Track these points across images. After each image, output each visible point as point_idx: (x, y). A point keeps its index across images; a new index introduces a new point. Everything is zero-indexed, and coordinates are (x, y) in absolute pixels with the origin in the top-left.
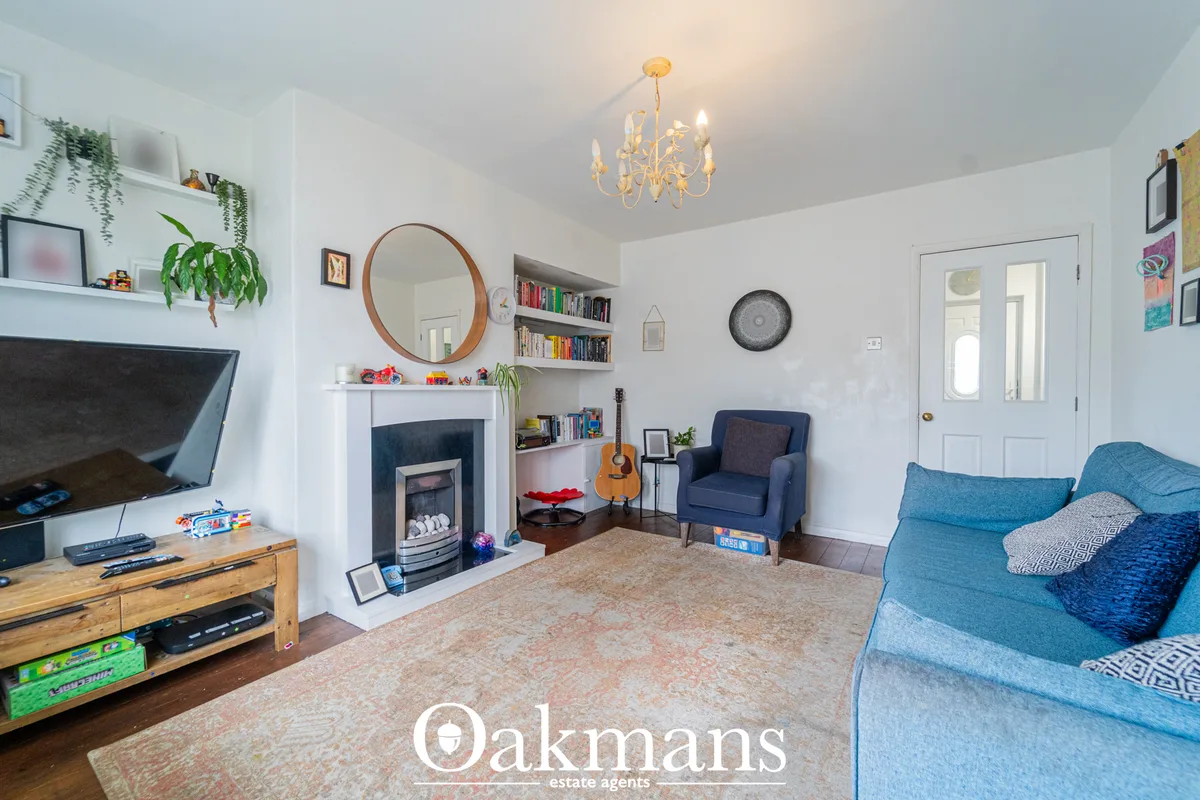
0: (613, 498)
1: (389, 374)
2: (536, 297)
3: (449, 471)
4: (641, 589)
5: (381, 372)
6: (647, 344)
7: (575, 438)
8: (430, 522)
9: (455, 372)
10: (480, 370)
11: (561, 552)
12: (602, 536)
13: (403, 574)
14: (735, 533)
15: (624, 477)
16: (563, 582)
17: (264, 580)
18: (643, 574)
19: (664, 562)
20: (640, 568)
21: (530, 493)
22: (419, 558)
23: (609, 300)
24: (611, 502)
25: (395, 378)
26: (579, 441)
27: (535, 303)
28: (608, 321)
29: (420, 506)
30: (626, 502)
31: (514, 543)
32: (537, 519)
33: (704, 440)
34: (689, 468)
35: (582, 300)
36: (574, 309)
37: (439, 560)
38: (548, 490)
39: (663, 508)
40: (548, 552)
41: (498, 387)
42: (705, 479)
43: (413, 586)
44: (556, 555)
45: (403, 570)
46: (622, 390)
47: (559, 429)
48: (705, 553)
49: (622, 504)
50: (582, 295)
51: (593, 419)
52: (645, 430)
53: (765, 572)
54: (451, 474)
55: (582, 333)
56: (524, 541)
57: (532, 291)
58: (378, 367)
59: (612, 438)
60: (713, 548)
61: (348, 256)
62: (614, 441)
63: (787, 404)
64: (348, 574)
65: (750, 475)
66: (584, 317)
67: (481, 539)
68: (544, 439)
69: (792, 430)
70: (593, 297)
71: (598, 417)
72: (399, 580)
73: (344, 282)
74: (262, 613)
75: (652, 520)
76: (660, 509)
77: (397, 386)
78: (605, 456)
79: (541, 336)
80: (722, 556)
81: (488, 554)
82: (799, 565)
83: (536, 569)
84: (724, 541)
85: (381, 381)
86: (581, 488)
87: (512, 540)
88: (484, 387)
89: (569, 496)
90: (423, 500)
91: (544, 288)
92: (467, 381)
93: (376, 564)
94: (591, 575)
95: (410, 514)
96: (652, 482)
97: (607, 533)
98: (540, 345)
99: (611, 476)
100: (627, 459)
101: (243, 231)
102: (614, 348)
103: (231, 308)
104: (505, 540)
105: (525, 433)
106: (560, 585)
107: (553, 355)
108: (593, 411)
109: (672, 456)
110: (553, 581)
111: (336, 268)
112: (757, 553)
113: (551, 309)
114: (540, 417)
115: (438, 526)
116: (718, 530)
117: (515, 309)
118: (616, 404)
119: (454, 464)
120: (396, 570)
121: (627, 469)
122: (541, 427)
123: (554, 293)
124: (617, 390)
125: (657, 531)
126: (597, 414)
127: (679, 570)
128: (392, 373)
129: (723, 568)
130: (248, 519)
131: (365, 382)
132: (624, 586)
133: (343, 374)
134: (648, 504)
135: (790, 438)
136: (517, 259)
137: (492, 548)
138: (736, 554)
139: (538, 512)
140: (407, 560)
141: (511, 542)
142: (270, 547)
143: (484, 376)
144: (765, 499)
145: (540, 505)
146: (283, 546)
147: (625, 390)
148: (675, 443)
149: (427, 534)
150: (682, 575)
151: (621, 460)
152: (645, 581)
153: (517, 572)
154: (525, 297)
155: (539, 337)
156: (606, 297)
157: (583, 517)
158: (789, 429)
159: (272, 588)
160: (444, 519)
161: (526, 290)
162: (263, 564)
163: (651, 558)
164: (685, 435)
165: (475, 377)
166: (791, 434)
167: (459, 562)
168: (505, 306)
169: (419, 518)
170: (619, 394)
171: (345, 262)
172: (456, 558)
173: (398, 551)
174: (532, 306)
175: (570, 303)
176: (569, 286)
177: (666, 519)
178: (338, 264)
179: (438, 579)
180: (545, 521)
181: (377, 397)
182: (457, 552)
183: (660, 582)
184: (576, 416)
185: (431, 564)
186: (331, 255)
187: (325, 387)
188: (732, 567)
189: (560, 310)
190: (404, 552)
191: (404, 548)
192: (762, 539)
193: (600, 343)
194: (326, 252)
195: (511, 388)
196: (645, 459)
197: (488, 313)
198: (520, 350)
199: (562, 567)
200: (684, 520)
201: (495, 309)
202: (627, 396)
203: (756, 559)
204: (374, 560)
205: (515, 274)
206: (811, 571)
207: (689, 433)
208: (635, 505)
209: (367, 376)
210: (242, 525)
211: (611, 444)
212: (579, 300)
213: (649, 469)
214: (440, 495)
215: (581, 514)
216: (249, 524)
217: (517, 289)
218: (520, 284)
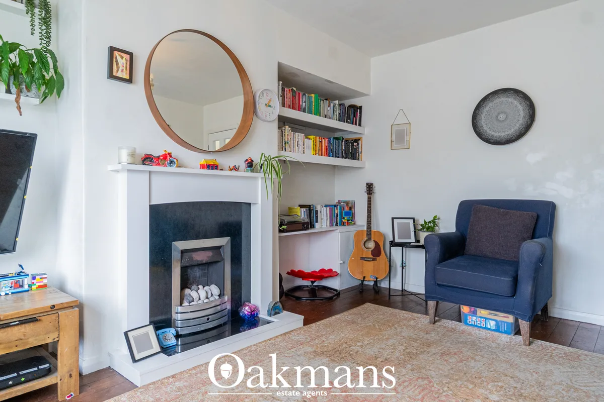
0: (364, 277)
1: (166, 159)
2: (297, 102)
3: (219, 247)
4: (393, 362)
5: (159, 157)
6: (394, 143)
7: (331, 225)
8: (202, 292)
9: (226, 161)
10: (247, 160)
11: (318, 323)
12: (354, 310)
13: (178, 336)
14: (483, 312)
15: (373, 260)
16: (319, 351)
17: (48, 336)
18: (394, 347)
19: (414, 336)
20: (391, 341)
21: (292, 271)
22: (192, 323)
23: (360, 108)
24: (363, 281)
25: (171, 162)
26: (335, 228)
27: (297, 106)
28: (360, 125)
29: (194, 278)
30: (376, 282)
31: (276, 313)
32: (298, 294)
33: (448, 226)
34: (436, 250)
35: (337, 106)
36: (330, 113)
37: (210, 325)
38: (308, 269)
39: (410, 288)
40: (306, 322)
41: (262, 175)
42: (453, 260)
43: (186, 347)
44: (313, 325)
45: (177, 332)
46: (372, 184)
47: (317, 217)
48: (453, 330)
49: (372, 283)
50: (337, 102)
51: (347, 209)
52: (393, 219)
53: (517, 351)
54: (221, 250)
55: (337, 135)
56: (285, 312)
57: (294, 97)
58: (157, 152)
59: (364, 226)
60: (461, 326)
61: (131, 54)
62: (365, 229)
63: (530, 193)
64: (126, 334)
65: (495, 259)
66: (339, 120)
67: (247, 308)
68: (304, 224)
69: (538, 217)
70: (347, 105)
71: (350, 208)
72: (172, 341)
73: (127, 77)
74: (47, 365)
75: (399, 299)
76: (406, 289)
77: (173, 169)
78: (357, 242)
79: (302, 135)
80: (469, 334)
81: (253, 321)
82: (551, 347)
83: (295, 337)
84: (472, 319)
85: (158, 164)
86: (336, 268)
87: (274, 311)
88: (250, 174)
89: (326, 275)
90: (197, 272)
91: (304, 94)
92: (236, 169)
93: (151, 327)
94: (344, 346)
95: (185, 284)
96: (399, 264)
97: (359, 308)
98: (301, 143)
99: (363, 258)
100: (377, 244)
101: (47, 37)
102: (365, 148)
103: (37, 101)
104: (268, 311)
105: (287, 219)
106: (316, 353)
107: (312, 152)
108: (347, 203)
109: (418, 241)
110: (310, 349)
111: (120, 65)
112: (505, 332)
113: (310, 112)
114: (301, 206)
115: (209, 295)
116: (465, 309)
117: (277, 110)
118: (366, 196)
119: (224, 241)
120: (170, 332)
121: (377, 252)
122: (302, 215)
123: (313, 100)
124: (367, 184)
125: (404, 308)
126: (350, 205)
127: (429, 345)
128: (168, 158)
129: (474, 345)
130: (45, 281)
131: (144, 164)
132: (376, 358)
133: (125, 157)
134: (396, 285)
135: (536, 223)
136: (280, 67)
137: (257, 316)
138: (483, 333)
139: (299, 288)
140: (181, 323)
141: (273, 312)
142: (54, 306)
143: (250, 164)
144: (515, 281)
145: (300, 282)
146: (65, 306)
147: (375, 184)
148: (421, 230)
149: (200, 302)
150: (433, 350)
151: (371, 245)
152: (397, 354)
153: (277, 340)
154: (288, 101)
155: (300, 136)
156: (359, 105)
157: (338, 294)
158: (535, 214)
159: (55, 343)
160: (215, 290)
161: (288, 95)
162: (47, 321)
163: (401, 332)
164: (430, 222)
165: (243, 166)
166: (537, 220)
167: (228, 328)
168: (270, 106)
169: (193, 287)
170: (370, 188)
171: (129, 60)
172: (225, 324)
173: (174, 316)
174: (293, 108)
175: (326, 108)
176: (326, 94)
177: (412, 297)
178: (122, 61)
179: (209, 342)
180: (304, 295)
181: (153, 177)
182: (225, 319)
183: (411, 356)
184: (332, 207)
185: (202, 329)
186: (116, 53)
187: (110, 168)
188: (482, 345)
189: (318, 113)
190: (179, 317)
191: (179, 313)
192: (510, 319)
193: (353, 145)
194: (112, 50)
195: (274, 175)
196: (393, 244)
197: (255, 111)
198: (283, 145)
199: (318, 337)
200: (432, 299)
201: (261, 108)
202: (377, 189)
203: (505, 338)
204: (151, 323)
205: (279, 80)
206: (565, 353)
207: (433, 221)
208: (384, 285)
209: (148, 159)
210: (40, 287)
211: (363, 231)
212: (334, 106)
213: (396, 252)
214: (212, 269)
215: (336, 290)
216: (45, 286)
217: (280, 94)
218: (283, 90)
